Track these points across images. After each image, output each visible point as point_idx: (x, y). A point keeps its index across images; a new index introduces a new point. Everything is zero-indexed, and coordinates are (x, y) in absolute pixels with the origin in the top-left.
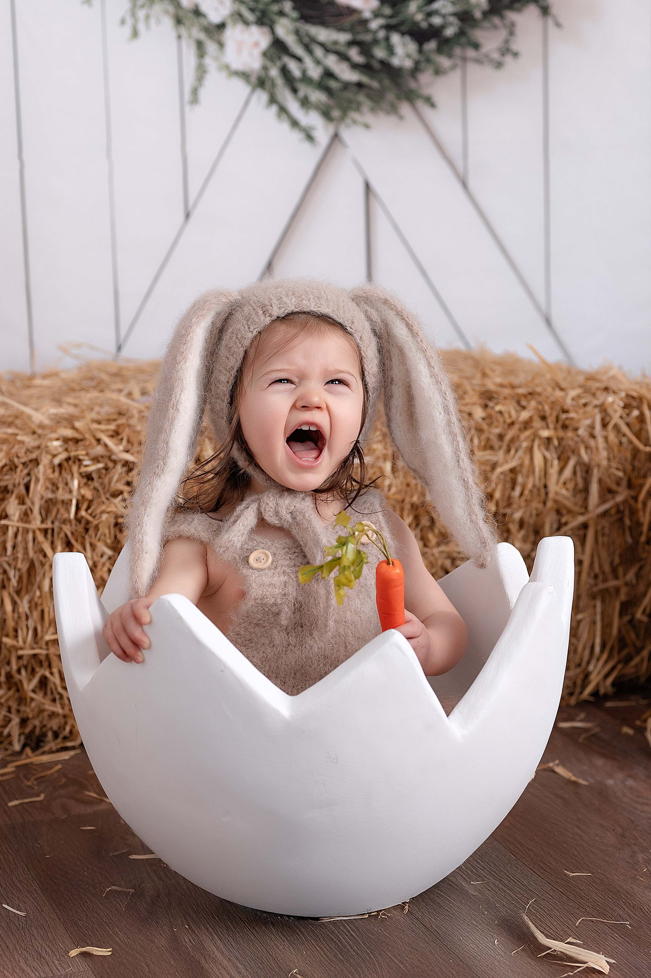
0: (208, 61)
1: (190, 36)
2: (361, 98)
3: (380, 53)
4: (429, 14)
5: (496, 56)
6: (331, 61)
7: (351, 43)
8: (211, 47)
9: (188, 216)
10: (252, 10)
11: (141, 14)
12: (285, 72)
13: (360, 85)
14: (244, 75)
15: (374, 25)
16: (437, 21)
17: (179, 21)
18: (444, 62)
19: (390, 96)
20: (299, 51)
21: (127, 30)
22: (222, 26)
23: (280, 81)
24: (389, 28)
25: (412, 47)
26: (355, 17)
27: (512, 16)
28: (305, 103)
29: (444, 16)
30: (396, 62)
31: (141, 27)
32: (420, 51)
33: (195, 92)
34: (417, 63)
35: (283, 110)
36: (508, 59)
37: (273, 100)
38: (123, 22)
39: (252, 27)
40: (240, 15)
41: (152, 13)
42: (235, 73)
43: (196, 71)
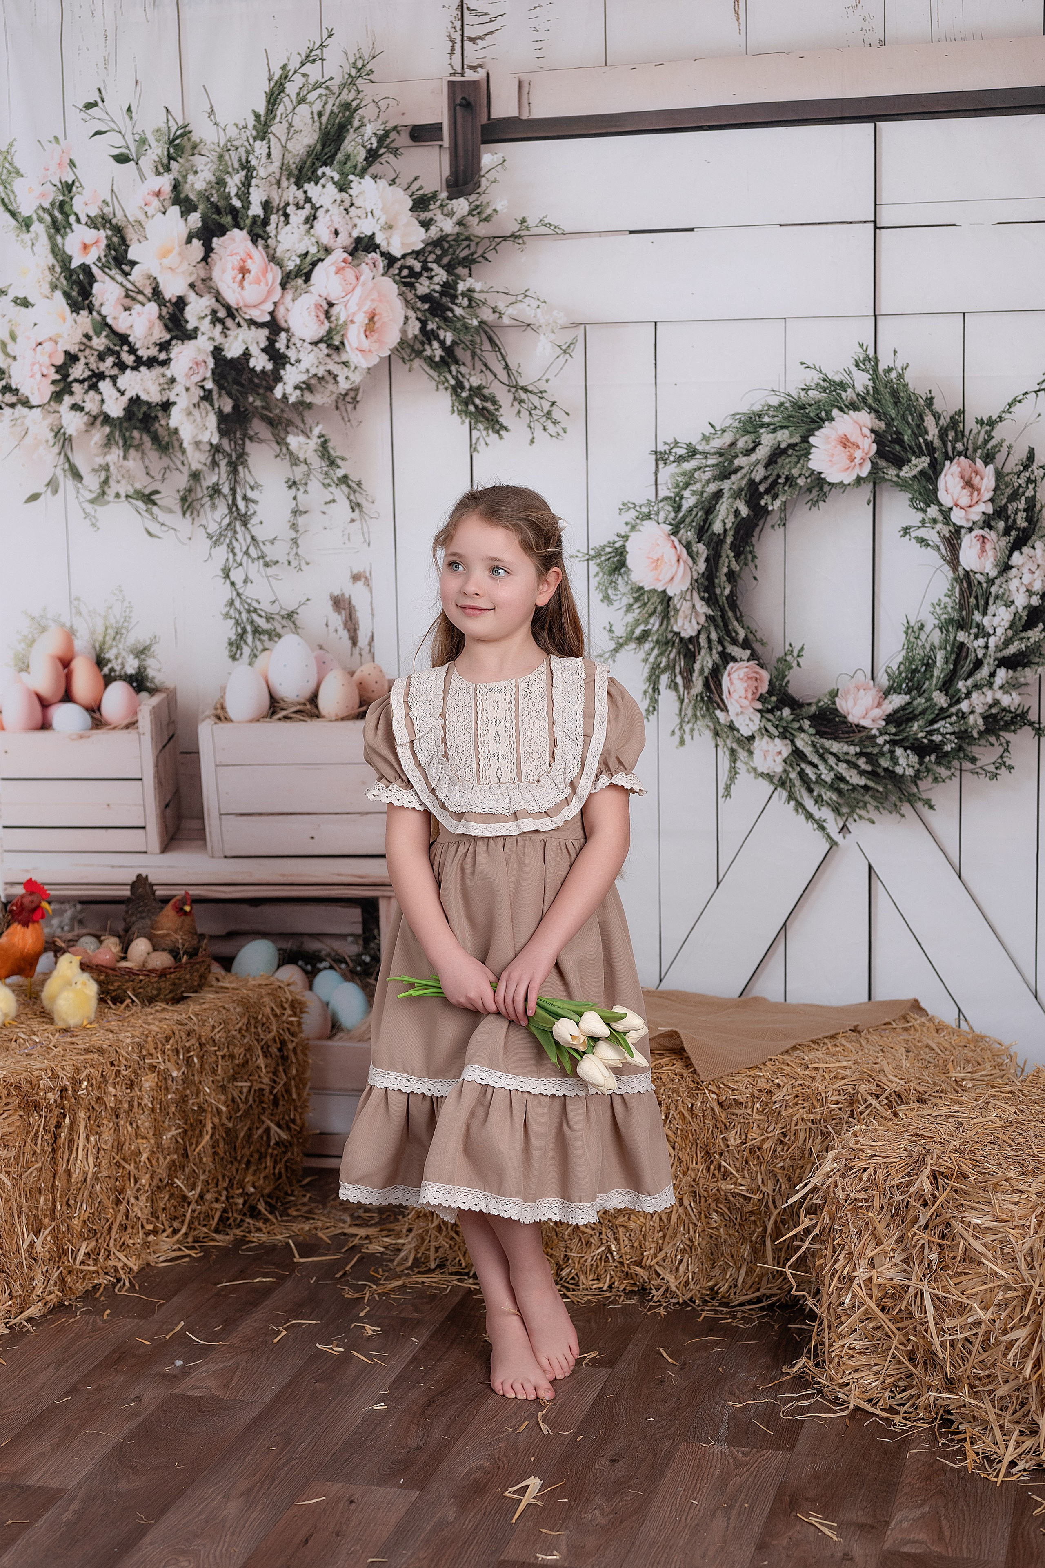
0: (739, 764)
1: (725, 744)
2: (867, 798)
3: (885, 763)
4: (930, 733)
5: (992, 768)
6: (842, 768)
7: (859, 755)
8: (742, 754)
9: (718, 884)
10: (777, 727)
11: (687, 728)
12: (802, 774)
13: (866, 788)
14: (769, 777)
15: (880, 741)
16: (937, 738)
17: (717, 734)
18: (943, 772)
19: (893, 798)
20: (815, 760)
21: (676, 739)
22: (752, 738)
23: (798, 783)
24: (893, 743)
25: (914, 759)
26: (864, 734)
27: (1007, 736)
28: (818, 800)
29: (943, 735)
30: (899, 770)
31: (687, 737)
32: (921, 763)
33: (728, 788)
34: (918, 772)
35: (800, 805)
36: (1003, 771)
37: (791, 797)
38: (673, 733)
39: (777, 740)
40: (767, 730)
41: (695, 727)
42: (762, 775)
43: (730, 771)
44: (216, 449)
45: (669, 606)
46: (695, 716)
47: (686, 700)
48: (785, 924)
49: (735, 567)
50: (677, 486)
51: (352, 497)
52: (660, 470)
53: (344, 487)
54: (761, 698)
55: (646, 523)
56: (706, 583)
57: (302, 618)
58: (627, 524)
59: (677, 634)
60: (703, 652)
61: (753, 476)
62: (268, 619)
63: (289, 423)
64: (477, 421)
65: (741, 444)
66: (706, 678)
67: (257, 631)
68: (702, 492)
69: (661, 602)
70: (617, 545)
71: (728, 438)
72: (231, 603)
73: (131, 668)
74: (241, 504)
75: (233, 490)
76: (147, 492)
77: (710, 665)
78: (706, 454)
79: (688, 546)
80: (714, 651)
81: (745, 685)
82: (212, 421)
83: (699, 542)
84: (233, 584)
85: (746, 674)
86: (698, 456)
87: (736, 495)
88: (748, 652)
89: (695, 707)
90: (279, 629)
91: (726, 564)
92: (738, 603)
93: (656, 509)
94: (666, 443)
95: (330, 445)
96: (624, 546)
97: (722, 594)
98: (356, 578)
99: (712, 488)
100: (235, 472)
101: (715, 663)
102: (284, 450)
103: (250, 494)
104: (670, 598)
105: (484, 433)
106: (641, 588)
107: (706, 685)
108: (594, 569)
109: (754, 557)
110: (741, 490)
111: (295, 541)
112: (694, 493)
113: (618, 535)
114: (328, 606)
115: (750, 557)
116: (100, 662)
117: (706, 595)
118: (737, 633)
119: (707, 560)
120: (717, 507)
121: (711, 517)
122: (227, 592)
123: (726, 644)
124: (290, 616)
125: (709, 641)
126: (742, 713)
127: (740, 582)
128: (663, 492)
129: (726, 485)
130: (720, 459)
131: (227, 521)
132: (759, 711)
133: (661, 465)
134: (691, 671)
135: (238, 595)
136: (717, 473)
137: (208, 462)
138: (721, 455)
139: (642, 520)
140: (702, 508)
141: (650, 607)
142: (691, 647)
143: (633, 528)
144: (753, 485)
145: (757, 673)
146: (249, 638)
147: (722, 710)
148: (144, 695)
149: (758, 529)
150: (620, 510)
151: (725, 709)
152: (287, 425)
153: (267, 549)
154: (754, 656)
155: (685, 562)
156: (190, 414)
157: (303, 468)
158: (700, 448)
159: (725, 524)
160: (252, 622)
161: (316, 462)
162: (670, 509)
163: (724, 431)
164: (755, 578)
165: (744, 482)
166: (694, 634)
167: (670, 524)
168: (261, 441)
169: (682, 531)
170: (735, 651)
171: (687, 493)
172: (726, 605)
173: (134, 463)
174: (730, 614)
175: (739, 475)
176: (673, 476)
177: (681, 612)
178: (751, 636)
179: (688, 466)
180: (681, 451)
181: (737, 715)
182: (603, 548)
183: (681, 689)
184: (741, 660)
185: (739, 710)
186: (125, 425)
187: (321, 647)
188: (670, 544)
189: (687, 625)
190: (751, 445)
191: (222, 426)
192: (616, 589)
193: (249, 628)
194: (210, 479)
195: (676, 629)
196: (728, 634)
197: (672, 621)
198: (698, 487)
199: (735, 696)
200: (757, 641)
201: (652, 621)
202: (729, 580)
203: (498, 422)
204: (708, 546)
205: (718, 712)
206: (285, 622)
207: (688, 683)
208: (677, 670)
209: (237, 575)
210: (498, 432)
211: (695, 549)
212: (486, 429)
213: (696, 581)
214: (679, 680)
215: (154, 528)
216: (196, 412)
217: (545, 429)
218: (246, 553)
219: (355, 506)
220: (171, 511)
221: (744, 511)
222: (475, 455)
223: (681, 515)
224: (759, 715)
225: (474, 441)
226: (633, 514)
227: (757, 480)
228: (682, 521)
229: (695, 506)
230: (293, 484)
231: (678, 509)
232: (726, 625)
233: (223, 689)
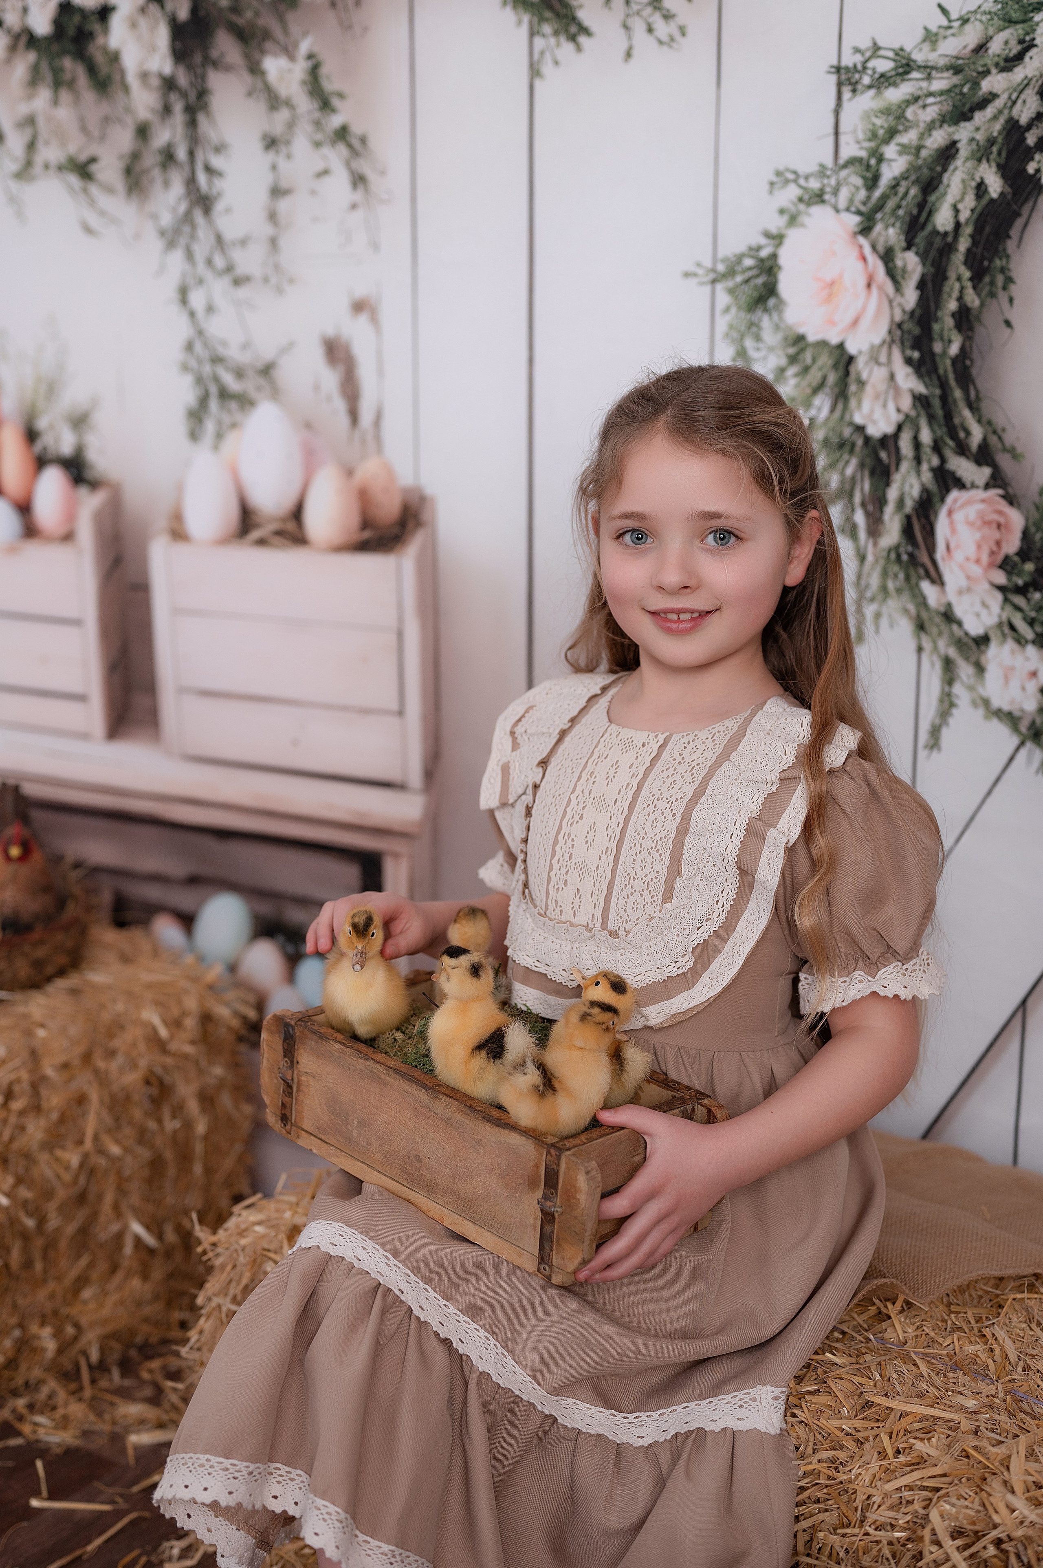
0: (958, 689)
1: (935, 648)
8: (965, 670)
10: (1031, 623)
11: (869, 610)
14: (1011, 719)
17: (921, 627)
22: (983, 641)
31: (868, 628)
33: (935, 732)
39: (1031, 650)
40: (1012, 628)
41: (885, 611)
42: (998, 714)
43: (941, 701)
44: (169, 84)
45: (847, 373)
46: (884, 589)
47: (870, 558)
48: (1024, 1003)
49: (972, 299)
50: (874, 136)
51: (354, 165)
52: (846, 104)
53: (342, 148)
54: (1006, 565)
55: (817, 210)
56: (917, 331)
57: (286, 374)
58: (782, 212)
59: (860, 429)
60: (905, 466)
61: (1015, 112)
62: (239, 374)
63: (266, 35)
64: (542, 19)
65: (996, 47)
66: (908, 518)
67: (224, 395)
68: (919, 148)
69: (835, 366)
70: (764, 253)
71: (971, 36)
72: (189, 347)
73: (66, 445)
74: (202, 178)
75: (191, 154)
76: (83, 157)
77: (916, 492)
78: (928, 70)
79: (887, 257)
80: (925, 467)
81: (978, 535)
82: (163, 36)
83: (908, 248)
84: (192, 314)
85: (981, 515)
86: (915, 75)
87: (981, 154)
88: (987, 471)
89: (885, 574)
90: (253, 393)
91: (956, 294)
92: (974, 372)
93: (833, 182)
94: (857, 50)
95: (324, 71)
96: (774, 256)
97: (945, 352)
98: (359, 307)
99: (938, 139)
100: (192, 123)
101: (925, 490)
102: (260, 85)
103: (216, 162)
104: (851, 359)
105: (552, 41)
106: (800, 339)
107: (908, 531)
108: (723, 299)
109: (1009, 280)
110: (991, 142)
111: (273, 242)
112: (904, 149)
113: (767, 235)
114: (317, 355)
115: (1000, 279)
116: (31, 435)
117: (916, 355)
118: (968, 433)
119: (921, 285)
120: (946, 176)
121: (932, 198)
122: (182, 329)
123: (948, 453)
124: (267, 370)
125: (917, 445)
126: (969, 590)
127: (979, 330)
128: (850, 149)
129: (964, 133)
130: (956, 80)
131: (183, 207)
132: (1001, 588)
133: (847, 94)
134: (880, 501)
135: (200, 333)
136: (947, 107)
137: (158, 105)
138: (957, 70)
139: (809, 204)
140: (917, 181)
141: (815, 376)
142: (883, 455)
143: (793, 220)
144: (1014, 130)
145: (1000, 513)
146: (214, 405)
147: (933, 582)
148: (83, 492)
149: (1019, 223)
150: (772, 184)
151: (938, 580)
152: (264, 39)
153: (238, 256)
154: (997, 480)
155: (881, 288)
156: (133, 25)
157: (284, 114)
158: (919, 57)
159: (957, 211)
160: (216, 379)
161: (304, 104)
162: (859, 181)
163: (965, 21)
164: (1008, 324)
165: (998, 126)
166: (890, 429)
167: (859, 213)
168: (228, 68)
169: (879, 228)
170: (962, 467)
171: (890, 151)
172: (951, 377)
173: (64, 113)
174: (958, 394)
175: (990, 111)
176: (867, 115)
177: (869, 389)
178: (993, 440)
179: (895, 95)
180: (883, 65)
181: (960, 592)
182: (740, 258)
183: (862, 535)
184: (974, 486)
185: (964, 583)
186: (55, 47)
187: (308, 426)
188: (855, 253)
189: (878, 414)
190: (1016, 49)
191: (178, 44)
192: (758, 338)
193: (213, 390)
194: (162, 136)
195: (858, 419)
196: (953, 435)
197: (853, 403)
198: (910, 137)
199: (958, 556)
200: (1004, 449)
201: (818, 401)
202: (959, 327)
203: (574, 19)
204: (923, 256)
205: (926, 586)
206: (262, 381)
207: (875, 527)
208: (857, 499)
209: (197, 299)
210: (573, 38)
211: (899, 263)
212: (556, 33)
213: (900, 326)
214: (859, 517)
215: (93, 220)
216: (143, 22)
217: (650, 30)
218: (209, 262)
219: (359, 180)
220: (109, 190)
221: (995, 185)
222: (538, 83)
223: (877, 193)
224: (999, 596)
225: (536, 56)
226: (793, 192)
227: (1024, 120)
228: (880, 206)
229: (904, 177)
230: (271, 143)
231: (872, 182)
232: (949, 416)
233: (180, 488)
